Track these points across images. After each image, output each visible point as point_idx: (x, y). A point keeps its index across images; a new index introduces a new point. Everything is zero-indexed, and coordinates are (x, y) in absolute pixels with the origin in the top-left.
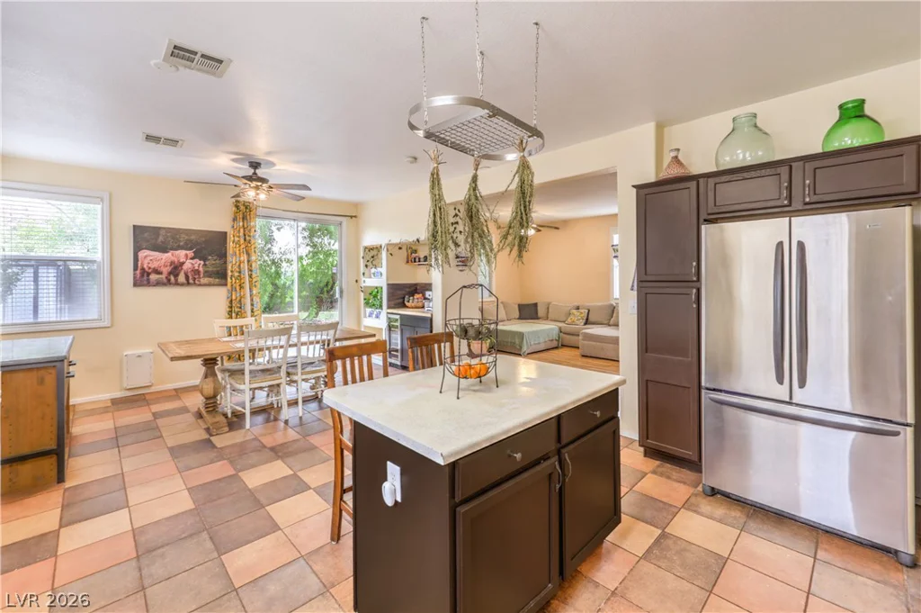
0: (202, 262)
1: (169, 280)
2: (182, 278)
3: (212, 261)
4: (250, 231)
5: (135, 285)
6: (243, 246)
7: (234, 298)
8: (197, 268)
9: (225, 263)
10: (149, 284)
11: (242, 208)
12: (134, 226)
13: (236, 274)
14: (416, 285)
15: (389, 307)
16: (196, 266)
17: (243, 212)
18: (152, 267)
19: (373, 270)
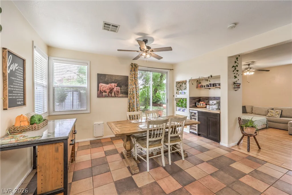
0: (120, 88)
1: (109, 95)
2: (113, 95)
3: (123, 87)
4: (136, 76)
5: (98, 97)
6: (134, 82)
7: (131, 102)
8: (118, 90)
9: (128, 88)
10: (102, 97)
11: (134, 66)
12: (98, 74)
13: (132, 93)
14: (200, 97)
15: (190, 107)
16: (118, 89)
17: (134, 67)
18: (104, 90)
19: (180, 91)
